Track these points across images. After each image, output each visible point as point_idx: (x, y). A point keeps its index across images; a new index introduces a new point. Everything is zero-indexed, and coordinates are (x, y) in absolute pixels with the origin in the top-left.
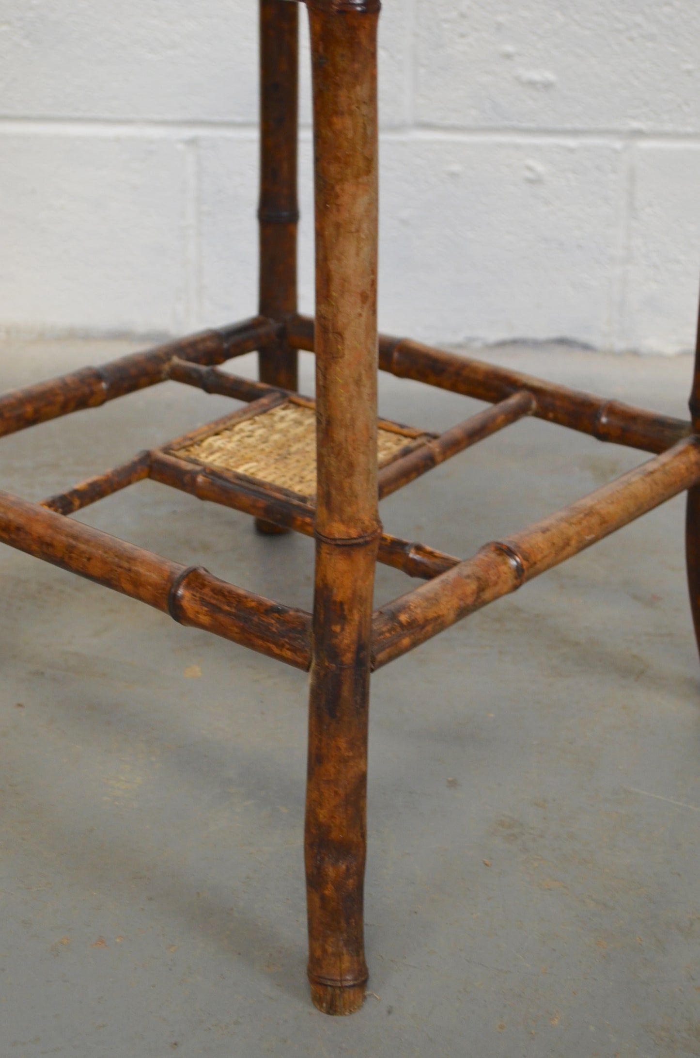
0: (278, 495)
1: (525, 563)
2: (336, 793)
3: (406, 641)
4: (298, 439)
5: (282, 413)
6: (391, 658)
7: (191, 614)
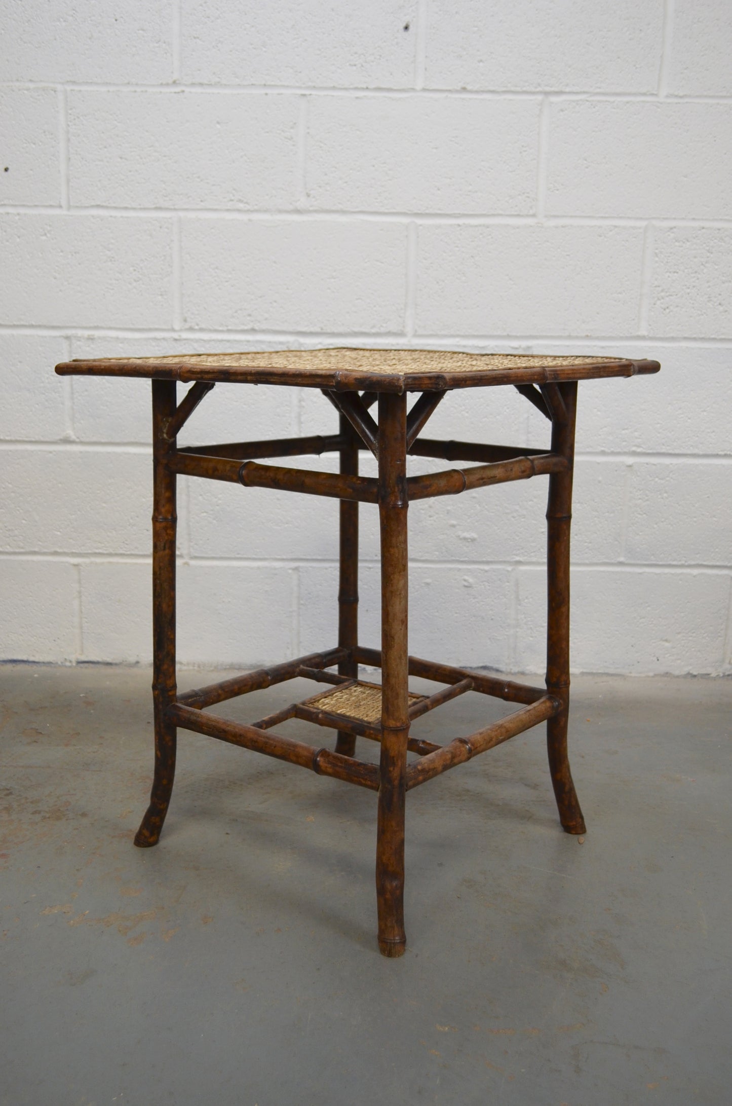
0: (358, 722)
1: (472, 747)
3: (421, 778)
5: (355, 689)
6: (415, 785)
7: (323, 768)
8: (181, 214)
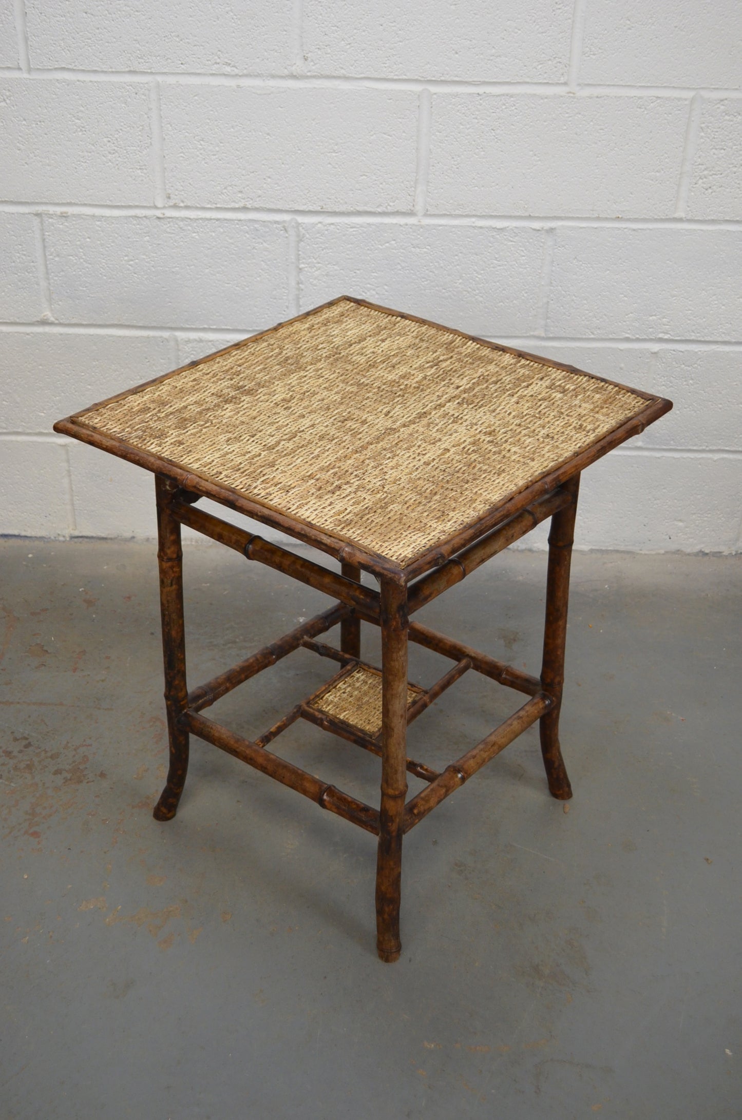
0: (360, 734)
1: (465, 775)
3: (416, 821)
4: (365, 694)
5: (358, 675)
7: (329, 806)
8: (160, 79)
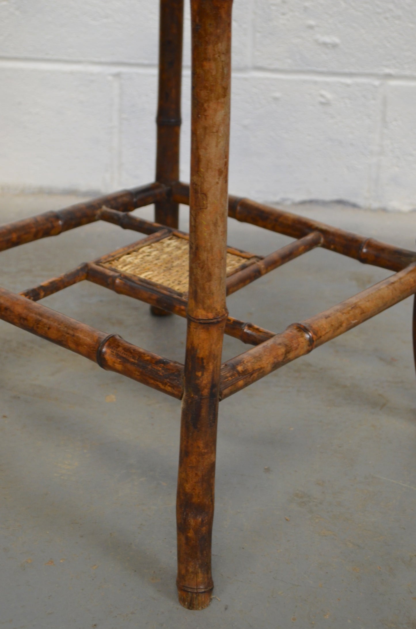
0: (165, 292)
2: (196, 474)
3: (241, 383)
5: (169, 242)
6: (232, 393)
7: (110, 363)
